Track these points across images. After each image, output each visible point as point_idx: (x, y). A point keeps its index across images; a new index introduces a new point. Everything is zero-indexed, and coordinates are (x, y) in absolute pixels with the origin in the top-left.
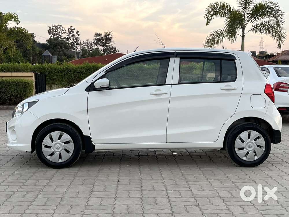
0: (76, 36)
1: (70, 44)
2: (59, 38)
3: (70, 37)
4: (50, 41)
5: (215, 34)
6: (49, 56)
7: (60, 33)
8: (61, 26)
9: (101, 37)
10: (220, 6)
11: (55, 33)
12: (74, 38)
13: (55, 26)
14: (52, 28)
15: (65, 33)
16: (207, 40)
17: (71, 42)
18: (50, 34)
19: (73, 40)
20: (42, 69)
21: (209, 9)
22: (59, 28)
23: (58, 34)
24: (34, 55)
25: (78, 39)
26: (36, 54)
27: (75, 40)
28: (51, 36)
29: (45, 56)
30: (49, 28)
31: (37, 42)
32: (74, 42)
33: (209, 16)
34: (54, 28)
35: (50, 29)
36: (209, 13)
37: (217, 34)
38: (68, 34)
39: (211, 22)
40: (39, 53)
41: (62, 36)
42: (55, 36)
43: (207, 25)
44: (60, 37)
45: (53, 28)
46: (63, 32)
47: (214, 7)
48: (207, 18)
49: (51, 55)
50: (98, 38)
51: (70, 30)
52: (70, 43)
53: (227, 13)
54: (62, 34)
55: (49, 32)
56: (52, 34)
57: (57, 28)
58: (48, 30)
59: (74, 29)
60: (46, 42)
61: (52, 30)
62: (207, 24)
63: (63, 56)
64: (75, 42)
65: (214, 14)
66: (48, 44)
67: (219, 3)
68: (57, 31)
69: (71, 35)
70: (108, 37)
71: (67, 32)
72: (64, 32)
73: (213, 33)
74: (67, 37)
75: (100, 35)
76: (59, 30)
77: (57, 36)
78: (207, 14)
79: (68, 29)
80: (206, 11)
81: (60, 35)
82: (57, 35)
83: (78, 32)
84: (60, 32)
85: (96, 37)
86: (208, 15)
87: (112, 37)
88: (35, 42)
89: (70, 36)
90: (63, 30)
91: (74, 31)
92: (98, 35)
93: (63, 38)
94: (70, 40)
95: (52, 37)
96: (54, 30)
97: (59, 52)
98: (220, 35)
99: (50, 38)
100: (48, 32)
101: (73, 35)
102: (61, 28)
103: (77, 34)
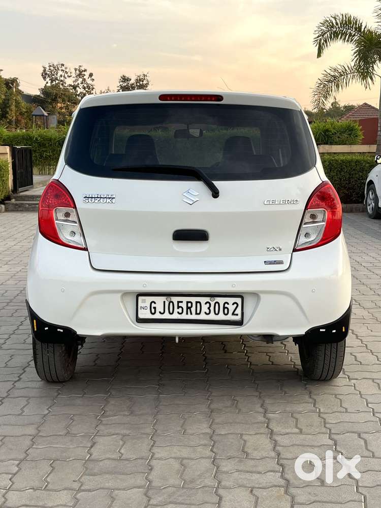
0: (89, 81)
1: (79, 95)
2: (61, 86)
3: (78, 84)
4: (45, 91)
5: (332, 74)
6: (43, 115)
7: (61, 77)
8: (63, 65)
9: (131, 82)
10: (342, 22)
11: (53, 77)
12: (85, 86)
13: (53, 65)
14: (48, 68)
15: (70, 77)
16: (318, 85)
17: (81, 93)
18: (44, 78)
19: (84, 88)
20: (27, 140)
22: (60, 69)
23: (58, 78)
24: (18, 114)
25: (91, 87)
26: (21, 114)
27: (87, 89)
28: (47, 83)
29: (36, 116)
30: (43, 69)
31: (23, 92)
32: (84, 92)
33: (322, 41)
34: (52, 68)
35: (45, 71)
36: (323, 36)
37: (336, 74)
38: (74, 79)
40: (26, 112)
41: (65, 83)
42: (54, 82)
43: (318, 57)
44: (62, 84)
45: (50, 69)
46: (66, 75)
47: (331, 24)
48: (318, 45)
49: (46, 114)
50: (126, 84)
51: (77, 72)
52: (78, 93)
53: (355, 34)
54: (66, 78)
55: (44, 75)
56: (48, 79)
57: (56, 68)
58: (42, 71)
59: (85, 71)
60: (38, 93)
61: (48, 73)
62: (319, 55)
63: (67, 116)
64: (87, 91)
66: (42, 96)
67: (341, 17)
68: (57, 74)
69: (81, 80)
70: (141, 83)
71: (74, 75)
72: (68, 76)
73: (329, 71)
74: (73, 84)
75: (129, 79)
76: (60, 73)
77: (57, 82)
78: (318, 37)
79: (76, 70)
80: (317, 32)
81: (61, 81)
82: (57, 80)
83: (91, 75)
85: (121, 83)
86: (320, 40)
87: (148, 84)
88: (20, 92)
89: (78, 82)
90: (66, 72)
91: (85, 73)
92: (125, 79)
93: (66, 85)
94: (78, 89)
95: (49, 84)
96: (51, 72)
97: (61, 108)
98: (341, 75)
99: (45, 85)
100: (42, 75)
101: (83, 81)
102: (64, 69)
103: (90, 78)
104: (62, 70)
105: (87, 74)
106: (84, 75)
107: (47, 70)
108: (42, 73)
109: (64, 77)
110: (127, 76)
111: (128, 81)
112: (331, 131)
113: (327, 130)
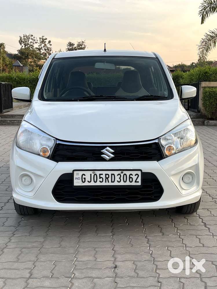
0: (48, 46)
2: (31, 49)
3: (42, 47)
4: (20, 51)
5: (211, 34)
6: (20, 66)
8: (32, 36)
9: (74, 46)
11: (26, 43)
12: (46, 48)
13: (26, 35)
14: (23, 37)
17: (43, 53)
18: (21, 44)
19: (45, 50)
20: (9, 79)
21: (204, 4)
22: (30, 38)
23: (29, 44)
24: (4, 65)
25: (50, 49)
26: (6, 65)
28: (22, 47)
29: (15, 66)
30: (20, 38)
31: (7, 52)
32: (46, 52)
33: (205, 13)
34: (25, 38)
35: (21, 39)
36: (205, 10)
37: (214, 35)
38: (39, 44)
39: (207, 20)
40: (9, 64)
41: (33, 46)
42: (27, 46)
44: (32, 48)
45: (24, 38)
46: (34, 42)
48: (201, 16)
49: (21, 65)
50: (71, 47)
51: (41, 40)
52: (41, 53)
54: (34, 44)
55: (21, 42)
56: (23, 44)
57: (28, 38)
58: (19, 40)
59: (46, 39)
60: (17, 53)
61: (23, 40)
62: (202, 23)
63: (34, 67)
65: (210, 10)
66: (19, 54)
68: (28, 41)
69: (43, 45)
70: (81, 46)
71: (39, 42)
72: (35, 42)
74: (38, 48)
75: (73, 45)
76: (30, 40)
77: (28, 46)
78: (202, 10)
79: (40, 38)
80: (201, 7)
81: (31, 45)
82: (29, 45)
83: (50, 42)
84: (31, 42)
85: (68, 47)
86: (203, 12)
87: (85, 47)
88: (5, 52)
90: (34, 40)
91: (46, 41)
92: (71, 44)
93: (34, 48)
94: (41, 50)
96: (25, 40)
97: (31, 62)
99: (21, 48)
100: (19, 42)
101: (44, 45)
102: (33, 38)
103: (49, 44)
104: (32, 39)
105: (47, 41)
106: (46, 42)
107: (22, 38)
108: (20, 41)
109: (33, 43)
110: (72, 42)
111: (72, 45)
112: (208, 73)
113: (206, 73)
